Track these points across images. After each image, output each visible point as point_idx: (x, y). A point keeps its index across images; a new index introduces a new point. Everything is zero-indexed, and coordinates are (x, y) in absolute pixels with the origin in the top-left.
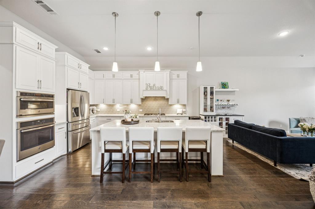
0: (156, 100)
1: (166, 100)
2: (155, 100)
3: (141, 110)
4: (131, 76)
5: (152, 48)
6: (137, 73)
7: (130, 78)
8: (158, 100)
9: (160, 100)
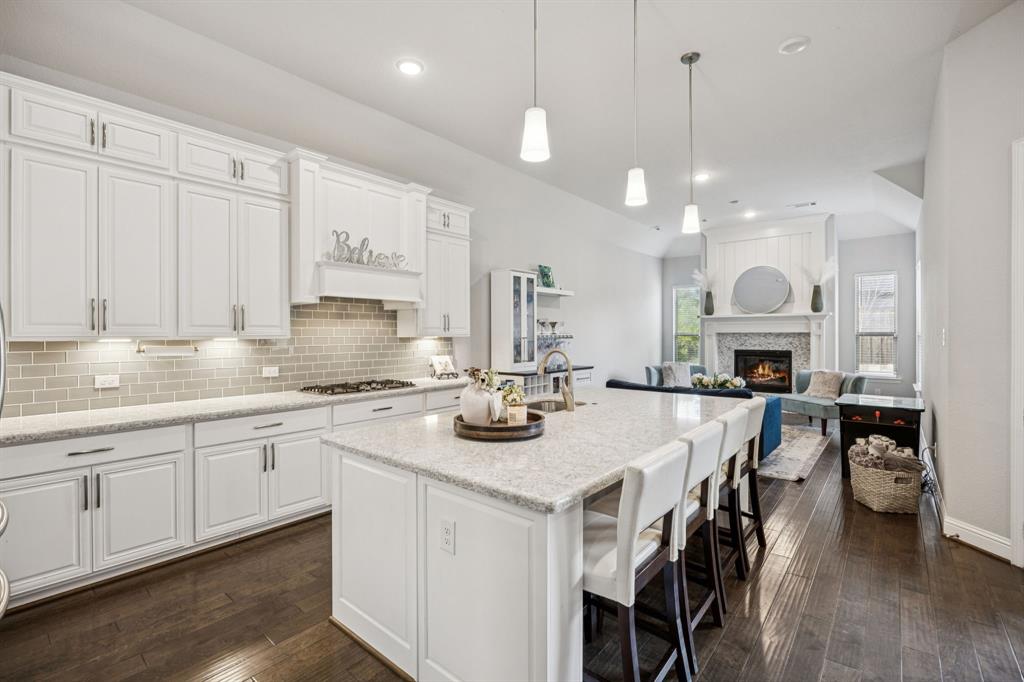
0: (348, 316)
1: (389, 317)
2: (340, 316)
3: (272, 371)
4: (238, 170)
5: (422, 69)
6: (273, 161)
7: (227, 178)
8: (354, 317)
9: (363, 317)
